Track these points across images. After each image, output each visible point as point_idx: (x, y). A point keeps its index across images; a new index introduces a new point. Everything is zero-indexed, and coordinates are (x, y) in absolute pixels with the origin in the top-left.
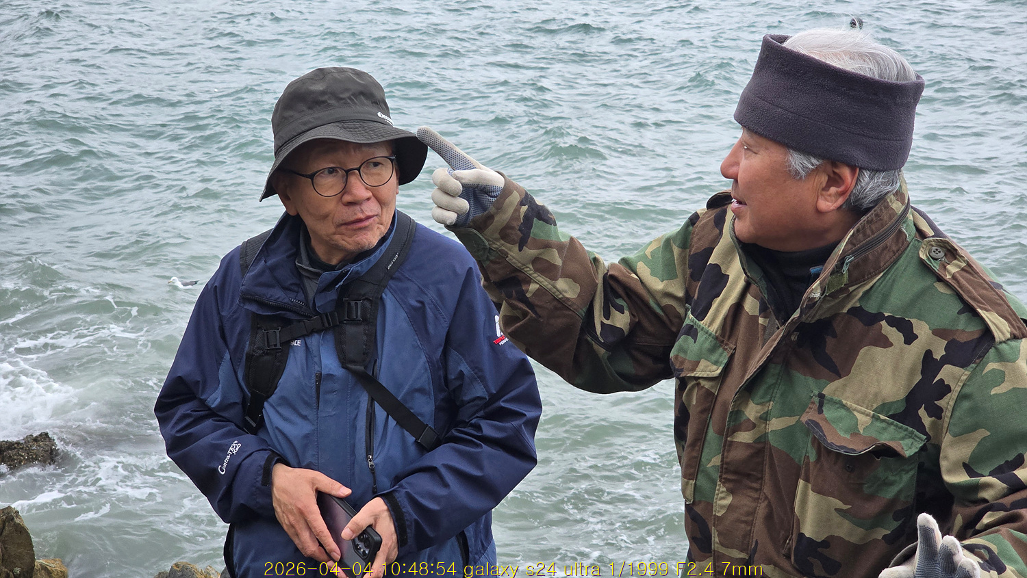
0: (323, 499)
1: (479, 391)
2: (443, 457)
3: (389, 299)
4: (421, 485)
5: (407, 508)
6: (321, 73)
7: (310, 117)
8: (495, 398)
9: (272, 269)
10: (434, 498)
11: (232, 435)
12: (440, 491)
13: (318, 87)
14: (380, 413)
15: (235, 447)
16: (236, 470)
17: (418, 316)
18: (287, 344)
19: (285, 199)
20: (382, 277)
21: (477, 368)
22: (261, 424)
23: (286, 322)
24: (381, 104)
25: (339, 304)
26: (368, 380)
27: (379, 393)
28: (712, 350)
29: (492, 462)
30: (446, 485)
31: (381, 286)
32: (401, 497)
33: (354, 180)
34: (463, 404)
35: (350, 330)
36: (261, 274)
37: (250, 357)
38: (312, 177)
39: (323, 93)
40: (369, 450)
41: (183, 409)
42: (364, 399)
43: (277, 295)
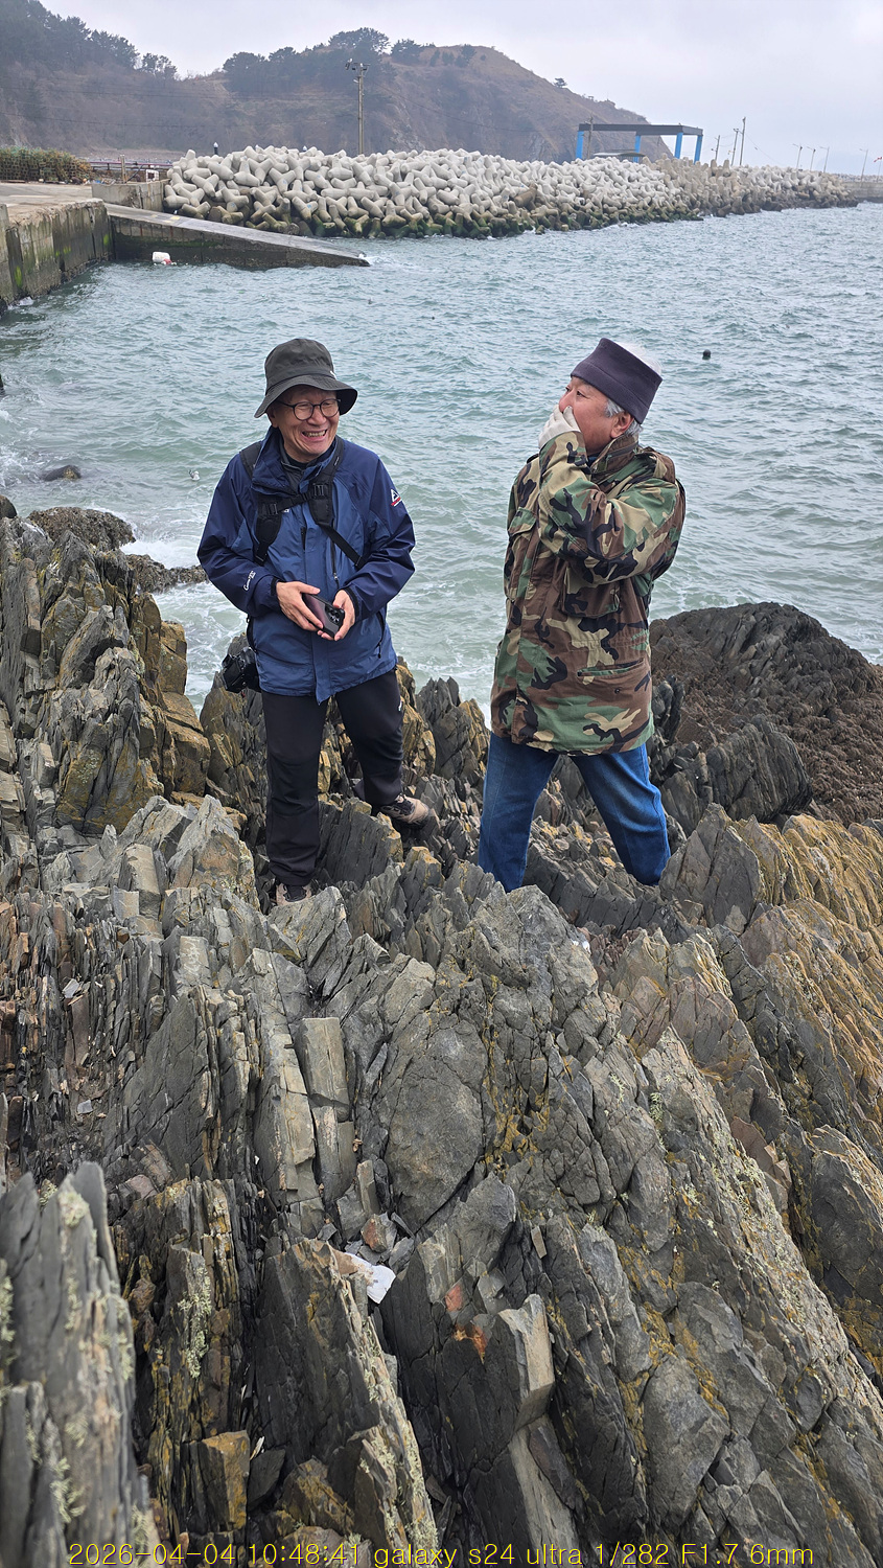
0: (305, 596)
1: (386, 533)
2: (369, 568)
3: (337, 482)
4: (362, 583)
5: (357, 595)
6: (298, 342)
7: (293, 369)
8: (393, 537)
9: (270, 467)
10: (371, 590)
11: (251, 568)
12: (373, 586)
13: (297, 351)
14: (338, 550)
15: (252, 575)
16: (255, 587)
17: (354, 493)
18: (280, 512)
19: (271, 417)
20: (334, 471)
21: (384, 520)
22: (267, 559)
23: (279, 499)
24: (330, 365)
25: (310, 486)
26: (330, 531)
27: (337, 539)
28: (528, 518)
29: (395, 570)
30: (375, 582)
31: (332, 476)
32: (353, 588)
33: (317, 411)
34: (376, 541)
35: (318, 502)
36: (264, 470)
37: (259, 521)
38: (294, 407)
39: (301, 355)
40: (334, 571)
41: (218, 552)
42: (329, 540)
43: (273, 482)
